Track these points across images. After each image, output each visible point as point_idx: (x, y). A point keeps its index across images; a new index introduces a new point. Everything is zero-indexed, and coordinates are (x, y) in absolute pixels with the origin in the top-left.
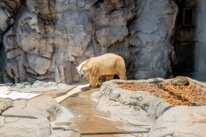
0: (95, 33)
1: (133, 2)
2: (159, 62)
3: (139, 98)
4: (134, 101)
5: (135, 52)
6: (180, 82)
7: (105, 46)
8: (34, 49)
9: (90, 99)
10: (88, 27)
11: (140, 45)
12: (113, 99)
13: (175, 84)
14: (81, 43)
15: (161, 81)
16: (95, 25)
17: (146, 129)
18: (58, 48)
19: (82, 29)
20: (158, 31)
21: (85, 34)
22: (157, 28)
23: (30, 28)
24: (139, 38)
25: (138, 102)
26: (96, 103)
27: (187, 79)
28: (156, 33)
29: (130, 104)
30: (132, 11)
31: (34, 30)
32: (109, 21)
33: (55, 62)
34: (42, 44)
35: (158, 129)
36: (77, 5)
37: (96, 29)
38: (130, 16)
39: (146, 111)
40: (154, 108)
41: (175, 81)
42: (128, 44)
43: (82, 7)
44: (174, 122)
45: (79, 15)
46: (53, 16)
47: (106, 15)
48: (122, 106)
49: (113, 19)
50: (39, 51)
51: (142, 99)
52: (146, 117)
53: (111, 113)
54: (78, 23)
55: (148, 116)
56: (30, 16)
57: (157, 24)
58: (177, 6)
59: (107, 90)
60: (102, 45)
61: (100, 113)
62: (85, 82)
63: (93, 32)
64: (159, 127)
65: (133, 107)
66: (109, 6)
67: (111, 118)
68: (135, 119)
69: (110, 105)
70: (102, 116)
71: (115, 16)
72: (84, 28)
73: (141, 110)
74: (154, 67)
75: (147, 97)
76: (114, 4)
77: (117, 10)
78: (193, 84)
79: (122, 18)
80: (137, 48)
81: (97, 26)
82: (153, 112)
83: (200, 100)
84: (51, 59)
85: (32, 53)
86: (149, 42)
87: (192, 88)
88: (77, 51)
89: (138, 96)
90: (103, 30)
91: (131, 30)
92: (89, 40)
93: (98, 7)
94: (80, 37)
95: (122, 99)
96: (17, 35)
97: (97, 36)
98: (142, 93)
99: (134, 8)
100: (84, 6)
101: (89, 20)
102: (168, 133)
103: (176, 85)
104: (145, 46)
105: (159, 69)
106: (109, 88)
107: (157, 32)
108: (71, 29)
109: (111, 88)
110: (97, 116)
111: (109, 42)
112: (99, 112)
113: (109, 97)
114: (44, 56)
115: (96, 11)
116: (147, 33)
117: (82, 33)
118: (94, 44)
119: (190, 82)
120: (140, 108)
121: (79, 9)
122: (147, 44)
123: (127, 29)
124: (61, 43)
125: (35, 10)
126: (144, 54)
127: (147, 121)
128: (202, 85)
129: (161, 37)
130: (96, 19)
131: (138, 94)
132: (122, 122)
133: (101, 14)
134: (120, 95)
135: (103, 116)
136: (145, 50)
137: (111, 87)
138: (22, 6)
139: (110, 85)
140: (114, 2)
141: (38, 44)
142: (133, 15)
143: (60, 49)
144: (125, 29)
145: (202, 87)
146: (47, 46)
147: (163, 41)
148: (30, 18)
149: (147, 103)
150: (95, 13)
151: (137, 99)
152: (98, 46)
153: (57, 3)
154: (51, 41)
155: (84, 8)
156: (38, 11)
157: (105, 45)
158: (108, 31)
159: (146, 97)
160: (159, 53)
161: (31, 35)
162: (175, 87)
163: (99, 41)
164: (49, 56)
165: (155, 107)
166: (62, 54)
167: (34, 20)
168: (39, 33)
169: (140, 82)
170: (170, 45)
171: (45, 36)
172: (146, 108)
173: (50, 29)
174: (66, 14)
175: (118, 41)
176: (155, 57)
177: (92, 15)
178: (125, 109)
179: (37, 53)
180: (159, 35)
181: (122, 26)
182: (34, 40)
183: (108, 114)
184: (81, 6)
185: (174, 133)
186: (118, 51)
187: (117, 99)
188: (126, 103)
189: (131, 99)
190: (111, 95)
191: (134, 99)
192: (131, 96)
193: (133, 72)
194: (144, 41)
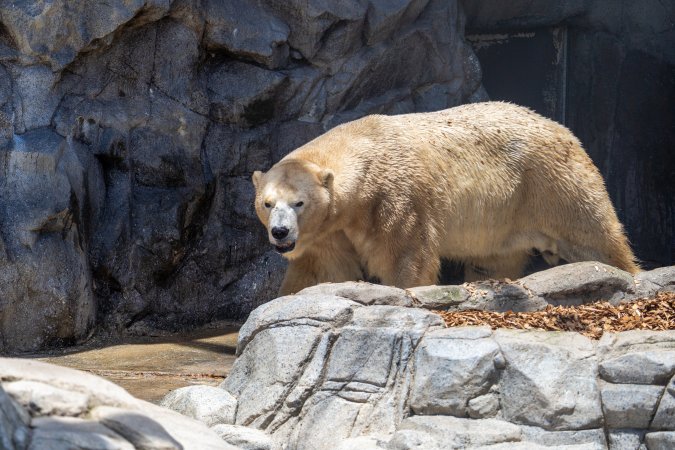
4: (638, 399)
5: (245, 100)
7: (48, 58)
11: (280, 46)
12: (445, 403)
15: (618, 286)
42: (195, 38)
59: (345, 349)
60: (26, 48)
65: (627, 441)
80: (262, 74)
86: (343, 23)
95: (532, 390)
104: (308, 52)
106: (366, 337)
109: (392, 331)
122: (325, 37)
126: (296, 116)
136: (306, 89)
147: (422, 15)
151: (662, 380)
157: (44, 49)
170: (460, 43)
186: (122, 94)
187: (481, 402)
188: (572, 420)
189: (607, 387)
190: (421, 379)
191: (634, 388)
192: (606, 363)
193: (228, 266)
194: (315, 13)
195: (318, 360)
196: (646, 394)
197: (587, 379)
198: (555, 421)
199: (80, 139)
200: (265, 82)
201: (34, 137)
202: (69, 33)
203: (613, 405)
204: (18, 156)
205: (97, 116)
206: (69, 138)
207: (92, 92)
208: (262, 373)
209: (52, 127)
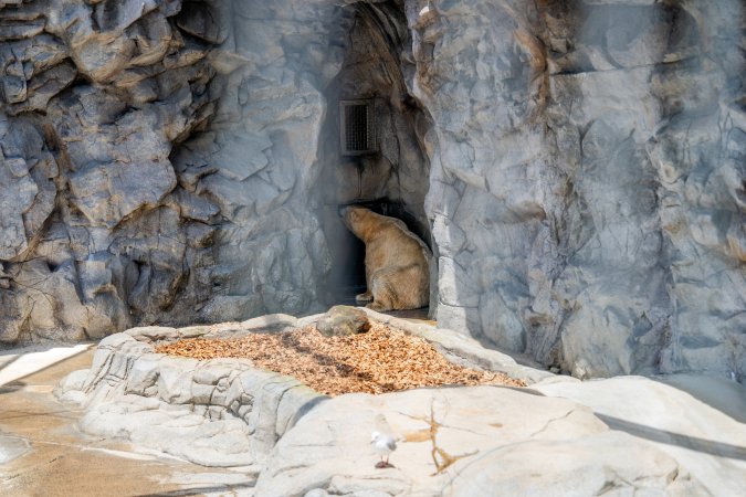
0: (67, 184)
1: (186, 83)
2: (278, 265)
3: (221, 381)
4: (204, 392)
5: (200, 238)
6: (343, 322)
7: (104, 224)
9: (60, 395)
10: (42, 164)
11: (215, 216)
12: (137, 390)
13: (327, 332)
14: (24, 216)
15: (287, 325)
16: (67, 158)
17: (244, 476)
19: (25, 172)
20: (268, 172)
21: (34, 187)
22: (265, 162)
24: (210, 194)
25: (216, 393)
26: (82, 407)
27: (362, 312)
28: (261, 179)
29: (192, 402)
30: (184, 112)
32: (113, 143)
35: (282, 470)
37: (71, 171)
38: (180, 127)
39: (243, 419)
40: (268, 409)
41: (328, 320)
42: (177, 214)
43: (20, 103)
44: (331, 445)
45: (10, 129)
47: (100, 126)
48: (168, 409)
49: (125, 139)
51: (231, 384)
52: (244, 438)
53: (132, 436)
54: (8, 152)
55: (252, 433)
57: (264, 151)
58: (319, 94)
59: (116, 361)
60: (92, 220)
61: (94, 439)
62: (42, 340)
63: (62, 181)
64: (287, 465)
65: (201, 409)
66: (109, 98)
67: (132, 452)
68: (209, 447)
69: (127, 411)
70: (103, 446)
71: (130, 127)
72: (31, 170)
73: (228, 416)
74: (263, 280)
75: (245, 375)
76: (126, 90)
77: (136, 109)
78: (382, 326)
79: (153, 134)
80: (206, 227)
81: (73, 163)
82: (264, 421)
83: (404, 372)
86: (243, 207)
87: (380, 338)
88: (8, 243)
89: (217, 373)
90: (95, 174)
91: (184, 171)
92: (49, 207)
93: (75, 100)
94: (19, 199)
95: (166, 387)
97: (76, 191)
98: (228, 365)
99: (190, 102)
100: (27, 100)
101: (46, 142)
102: (314, 481)
103: (330, 332)
104: (230, 218)
105: (277, 289)
106: (122, 357)
107: (264, 176)
109: (128, 355)
110: (84, 449)
111: (116, 210)
112: (93, 435)
113: (123, 383)
115: (68, 114)
116: (233, 179)
117: (26, 184)
118: (65, 220)
119: (372, 323)
120: (224, 411)
121: (9, 108)
122: (235, 212)
123: (171, 168)
126: (228, 243)
127: (247, 451)
128: (407, 328)
129: (279, 190)
130: (69, 139)
131: (218, 367)
132: (168, 459)
133: (85, 124)
134: (158, 375)
135: (105, 447)
136: (231, 232)
137: (128, 351)
139: (125, 347)
140: (124, 85)
142: (189, 125)
144: (167, 167)
147: (285, 203)
149: (244, 395)
150: (64, 119)
151: (215, 383)
152: (78, 224)
155: (26, 104)
157: (102, 220)
158: (110, 176)
159: (243, 375)
160: (276, 239)
162: (329, 340)
163: (82, 208)
165: (272, 406)
169: (222, 330)
170: (308, 213)
172: (243, 410)
175: (143, 207)
176: (263, 252)
177: (55, 126)
178: (178, 417)
180: (271, 184)
181: (156, 161)
183: (124, 437)
184: (16, 100)
185: (331, 478)
186: (145, 236)
187: (150, 390)
188: (179, 400)
189: (195, 385)
190: (131, 379)
191: (204, 386)
192: (196, 375)
193: (198, 303)
194: (229, 203)
195: (107, 365)
196: (206, 390)
197: (188, 381)
198: (172, 400)
199: (124, 255)
200: (208, 230)
201: (97, 255)
202: (114, 213)
203: (197, 393)
205: (133, 245)
206: (118, 255)
207: (130, 236)
209: (109, 250)
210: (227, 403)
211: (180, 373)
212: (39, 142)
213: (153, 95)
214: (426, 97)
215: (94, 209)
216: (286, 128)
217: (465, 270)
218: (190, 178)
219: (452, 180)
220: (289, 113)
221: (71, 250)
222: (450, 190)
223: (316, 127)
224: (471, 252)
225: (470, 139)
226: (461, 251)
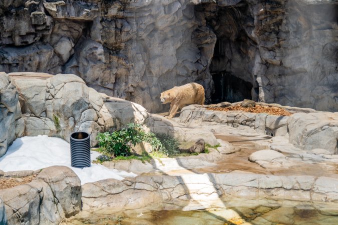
0: (148, 63)
1: (181, 31)
3: (237, 116)
6: (249, 104)
7: (157, 76)
8: (97, 79)
11: (186, 74)
12: (207, 120)
14: (140, 72)
15: (230, 105)
16: (149, 54)
18: (119, 78)
19: (141, 58)
20: (200, 60)
21: (143, 63)
22: (199, 57)
23: (96, 58)
25: (236, 120)
28: (199, 62)
29: (228, 122)
30: (180, 40)
31: (100, 60)
32: (162, 50)
33: (117, 92)
34: (106, 75)
36: (137, 34)
37: (150, 59)
38: (179, 45)
39: (248, 126)
40: (262, 120)
41: (245, 103)
42: (176, 73)
43: (141, 36)
46: (117, 45)
47: (159, 44)
48: (220, 125)
49: (165, 48)
50: (102, 82)
51: (240, 117)
52: (254, 129)
54: (137, 52)
55: (257, 128)
56: (95, 45)
57: (198, 54)
58: (215, 35)
59: (195, 113)
60: (154, 75)
63: (147, 61)
65: (230, 124)
66: (162, 35)
73: (241, 126)
76: (165, 33)
77: (168, 39)
79: (172, 47)
81: (150, 56)
82: (262, 124)
84: (113, 90)
85: (94, 84)
86: (195, 71)
88: (136, 81)
89: (235, 114)
90: (157, 60)
93: (153, 36)
94: (139, 67)
95: (218, 118)
96: (80, 65)
97: (151, 65)
98: (237, 112)
99: (182, 37)
101: (144, 49)
104: (190, 75)
106: (197, 112)
108: (132, 59)
109: (200, 111)
111: (161, 71)
113: (201, 119)
114: (107, 86)
115: (151, 40)
116: (192, 62)
117: (141, 62)
118: (146, 74)
120: (239, 125)
121: (138, 38)
122: (192, 73)
124: (124, 73)
125: (102, 39)
127: (256, 133)
129: (203, 66)
130: (151, 48)
133: (155, 44)
134: (215, 115)
138: (83, 36)
141: (102, 74)
142: (181, 44)
143: (121, 79)
144: (175, 58)
145: (270, 106)
146: (110, 76)
147: (205, 70)
148: (96, 48)
149: (248, 119)
151: (235, 117)
152: (150, 76)
153: (123, 33)
154: (115, 71)
156: (105, 40)
158: (161, 60)
161: (97, 65)
163: (152, 71)
164: (111, 86)
166: (124, 84)
167: (100, 50)
168: (105, 63)
170: (210, 74)
171: (110, 65)
172: (248, 123)
173: (114, 58)
174: (129, 44)
175: (168, 71)
177: (147, 44)
178: (224, 127)
179: (100, 84)
180: (201, 64)
181: (172, 56)
182: (99, 71)
186: (166, 80)
187: (212, 120)
188: (223, 122)
189: (228, 118)
190: (204, 117)
191: (231, 118)
192: (228, 115)
195: (191, 115)
196: (233, 119)
197: (226, 117)
198: (221, 122)
199: (161, 86)
201: (155, 86)
202: (160, 73)
203: (229, 120)
204: (153, 88)
207: (162, 80)
208: (184, 116)
209: (157, 84)
210: (240, 122)
211: (222, 114)
212: (142, 49)
213: (172, 35)
214: (256, 37)
215: (155, 70)
216: (204, 46)
217: (269, 91)
218: (180, 62)
219: (265, 63)
220: (206, 41)
221: (147, 84)
222: (264, 66)
223: (214, 46)
224: (271, 85)
225: (275, 50)
226: (267, 85)
